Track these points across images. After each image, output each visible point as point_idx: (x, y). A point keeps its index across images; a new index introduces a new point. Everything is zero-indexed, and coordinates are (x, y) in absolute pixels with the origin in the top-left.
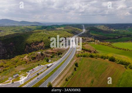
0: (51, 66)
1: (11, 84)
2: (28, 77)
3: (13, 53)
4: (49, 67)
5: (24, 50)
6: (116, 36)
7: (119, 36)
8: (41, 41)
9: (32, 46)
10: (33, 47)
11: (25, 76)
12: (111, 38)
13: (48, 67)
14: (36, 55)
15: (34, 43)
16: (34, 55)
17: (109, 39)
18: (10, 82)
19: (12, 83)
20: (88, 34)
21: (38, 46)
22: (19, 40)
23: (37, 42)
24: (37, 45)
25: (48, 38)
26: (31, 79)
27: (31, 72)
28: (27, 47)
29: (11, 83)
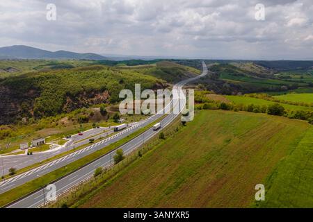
0: (125, 128)
1: (25, 156)
2: (67, 145)
3: (35, 113)
4: (120, 130)
5: (61, 109)
6: (283, 85)
7: (291, 85)
8: (103, 90)
9: (79, 99)
10: (83, 102)
11: (61, 143)
12: (271, 88)
13: (116, 130)
14: (89, 114)
15: (85, 94)
16: (84, 114)
17: (265, 90)
18: (24, 153)
19: (28, 154)
20: (214, 80)
21: (95, 99)
22: (51, 84)
23: (92, 90)
24: (93, 97)
25: (118, 82)
26: (74, 150)
27: (75, 137)
28: (68, 100)
29: (26, 154)
